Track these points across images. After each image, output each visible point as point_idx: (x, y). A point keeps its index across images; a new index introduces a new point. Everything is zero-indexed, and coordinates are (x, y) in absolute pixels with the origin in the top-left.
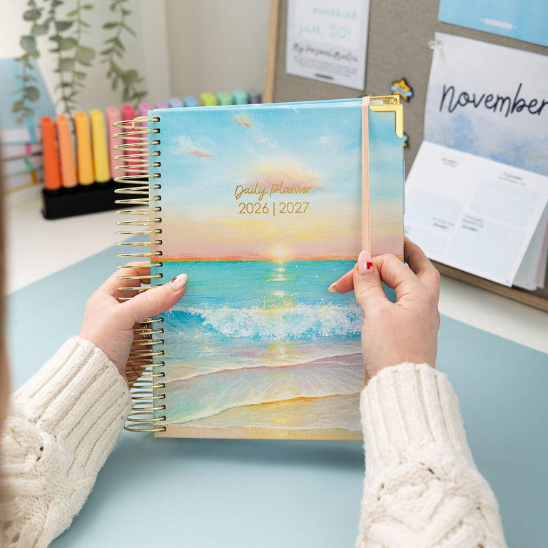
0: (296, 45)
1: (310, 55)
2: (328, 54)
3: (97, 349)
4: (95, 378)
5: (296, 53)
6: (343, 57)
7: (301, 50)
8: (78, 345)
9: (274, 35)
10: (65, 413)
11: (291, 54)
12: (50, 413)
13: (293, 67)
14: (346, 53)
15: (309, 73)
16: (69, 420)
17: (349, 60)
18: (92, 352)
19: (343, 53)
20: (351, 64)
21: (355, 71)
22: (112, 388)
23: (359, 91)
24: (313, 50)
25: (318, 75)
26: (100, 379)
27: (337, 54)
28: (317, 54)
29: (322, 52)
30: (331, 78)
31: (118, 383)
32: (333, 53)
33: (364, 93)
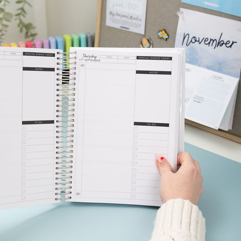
0: (111, 13)
1: (118, 17)
2: (127, 17)
5: (111, 16)
6: (134, 19)
7: (114, 15)
9: (100, 8)
11: (108, 17)
13: (109, 23)
14: (136, 17)
15: (117, 26)
17: (137, 20)
19: (134, 17)
20: (138, 22)
21: (140, 26)
23: (142, 35)
24: (119, 15)
25: (121, 27)
27: (131, 17)
28: (121, 17)
29: (123, 16)
30: (128, 29)
32: (129, 17)
33: (144, 36)
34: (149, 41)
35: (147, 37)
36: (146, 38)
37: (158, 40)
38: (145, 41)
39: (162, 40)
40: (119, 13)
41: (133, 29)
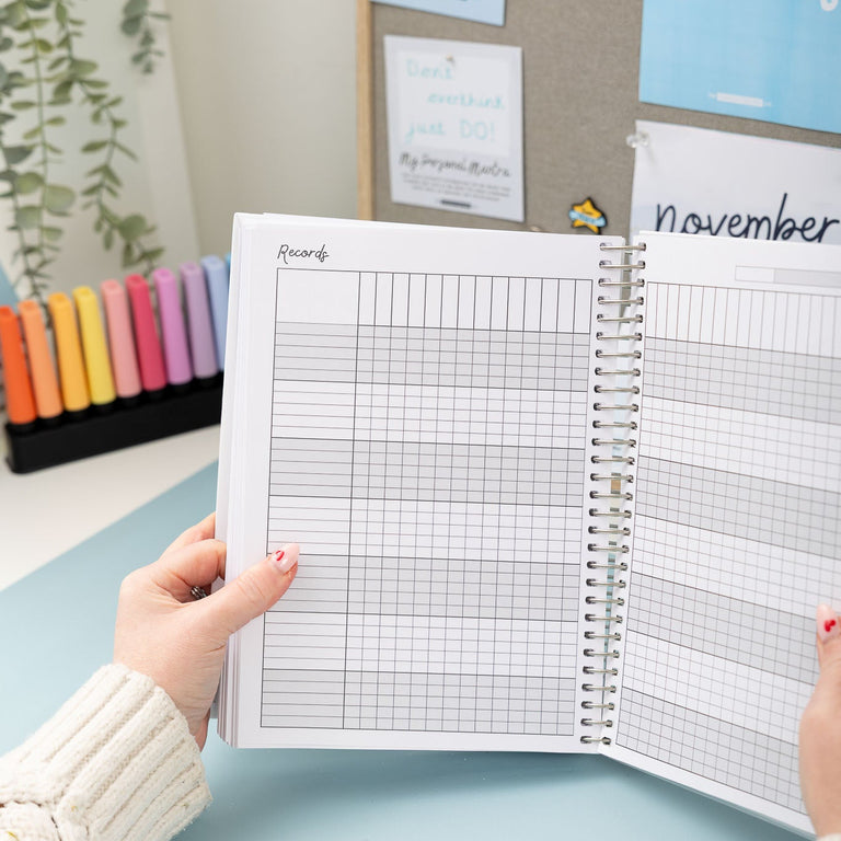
0: (405, 156)
1: (429, 170)
2: (460, 167)
3: (158, 689)
4: (152, 734)
5: (406, 169)
6: (484, 170)
7: (415, 163)
8: (125, 680)
9: (366, 142)
10: (105, 787)
11: (397, 171)
12: (80, 788)
13: (402, 190)
14: (489, 164)
15: (429, 199)
16: (110, 799)
17: (495, 175)
18: (150, 693)
19: (483, 164)
20: (500, 181)
21: (506, 192)
22: (177, 753)
23: (517, 223)
24: (433, 162)
25: (444, 202)
26: (161, 736)
27: (475, 165)
28: (440, 169)
29: (448, 165)
30: (468, 206)
31: (185, 746)
32: (467, 165)
33: (524, 226)
35: (535, 228)
40: (432, 156)
41: (484, 208)
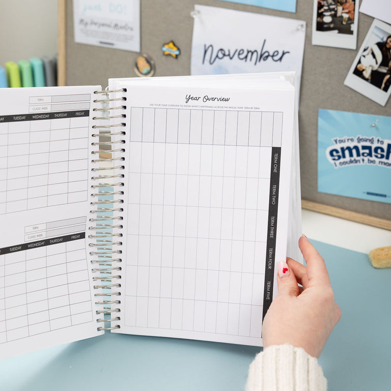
0: (82, 21)
1: (93, 27)
2: (109, 26)
5: (82, 27)
6: (121, 28)
7: (86, 24)
9: (62, 14)
11: (78, 28)
13: (80, 37)
14: (123, 24)
15: (94, 41)
17: (126, 29)
19: (120, 24)
20: (128, 33)
21: (131, 38)
23: (136, 53)
24: (96, 24)
25: (101, 43)
27: (116, 25)
28: (100, 26)
29: (103, 25)
30: (112, 44)
32: (113, 25)
33: (140, 54)
34: (148, 61)
35: (145, 55)
36: (144, 57)
37: (164, 58)
38: (142, 63)
39: (170, 58)
40: (95, 21)
41: (120, 45)
